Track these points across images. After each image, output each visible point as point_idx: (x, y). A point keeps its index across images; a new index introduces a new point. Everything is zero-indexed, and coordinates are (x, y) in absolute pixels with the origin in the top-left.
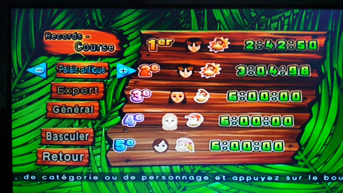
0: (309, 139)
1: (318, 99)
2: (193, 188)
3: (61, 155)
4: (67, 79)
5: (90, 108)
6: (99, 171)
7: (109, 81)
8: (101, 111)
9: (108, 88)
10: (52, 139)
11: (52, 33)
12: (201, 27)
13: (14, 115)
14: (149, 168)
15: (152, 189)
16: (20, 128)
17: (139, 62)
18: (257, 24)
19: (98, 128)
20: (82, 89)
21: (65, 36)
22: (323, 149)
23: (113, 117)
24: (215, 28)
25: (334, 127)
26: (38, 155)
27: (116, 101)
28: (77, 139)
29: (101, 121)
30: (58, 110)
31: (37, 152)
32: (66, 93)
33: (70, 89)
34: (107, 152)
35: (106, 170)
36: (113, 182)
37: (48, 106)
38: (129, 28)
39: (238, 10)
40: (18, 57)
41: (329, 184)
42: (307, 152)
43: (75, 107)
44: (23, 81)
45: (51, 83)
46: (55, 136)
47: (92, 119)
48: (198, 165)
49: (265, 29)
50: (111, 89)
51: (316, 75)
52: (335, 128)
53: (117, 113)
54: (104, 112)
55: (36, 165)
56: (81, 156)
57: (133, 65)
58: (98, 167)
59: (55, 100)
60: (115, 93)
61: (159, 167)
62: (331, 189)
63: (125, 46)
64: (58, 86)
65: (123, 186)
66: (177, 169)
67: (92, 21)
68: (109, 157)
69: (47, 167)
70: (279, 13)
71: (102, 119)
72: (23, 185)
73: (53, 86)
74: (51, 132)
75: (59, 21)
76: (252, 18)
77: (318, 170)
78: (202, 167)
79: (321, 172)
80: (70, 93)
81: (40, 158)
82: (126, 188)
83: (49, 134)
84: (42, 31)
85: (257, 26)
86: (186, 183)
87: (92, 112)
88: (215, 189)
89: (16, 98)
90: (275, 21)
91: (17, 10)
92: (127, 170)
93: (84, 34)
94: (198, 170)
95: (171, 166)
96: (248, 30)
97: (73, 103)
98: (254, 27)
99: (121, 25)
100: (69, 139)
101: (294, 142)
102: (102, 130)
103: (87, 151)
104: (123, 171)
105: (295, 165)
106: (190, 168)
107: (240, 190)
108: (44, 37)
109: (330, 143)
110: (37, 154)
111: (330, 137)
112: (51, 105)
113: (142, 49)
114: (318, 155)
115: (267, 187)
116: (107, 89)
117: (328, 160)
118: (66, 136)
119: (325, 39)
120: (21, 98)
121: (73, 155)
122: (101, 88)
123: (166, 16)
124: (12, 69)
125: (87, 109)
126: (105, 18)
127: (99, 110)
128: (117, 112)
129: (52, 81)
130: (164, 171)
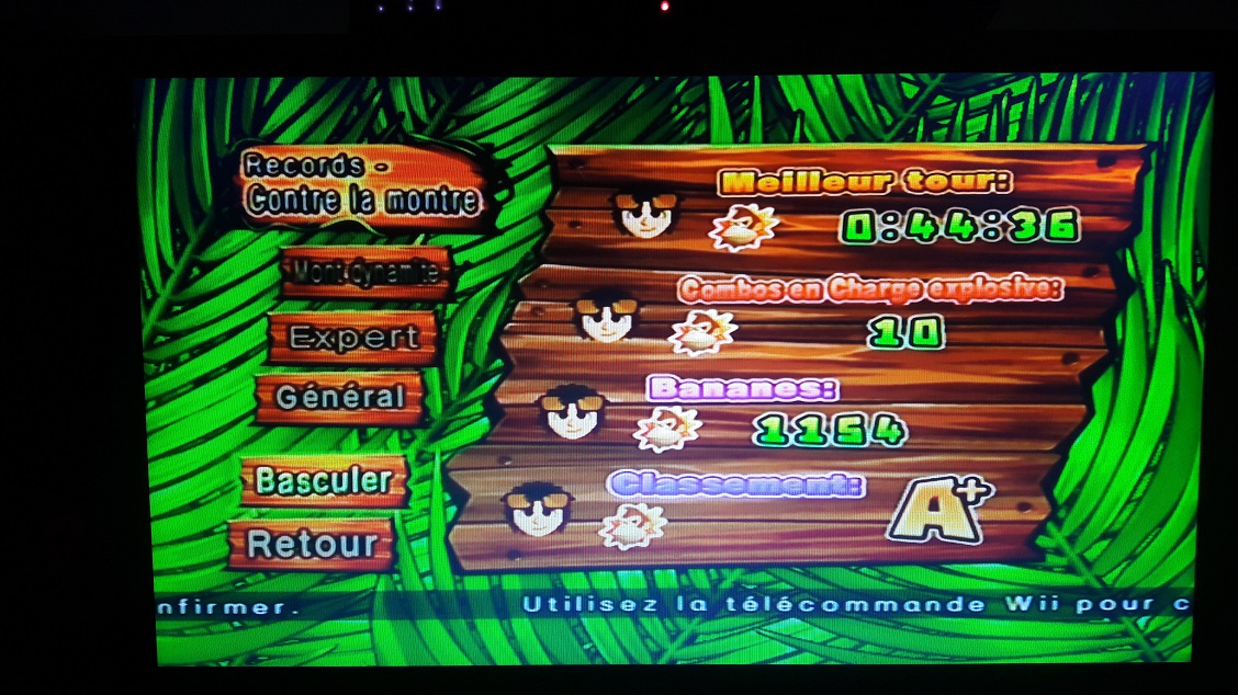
0: (1081, 485)
1: (1112, 358)
2: (716, 636)
3: (304, 538)
4: (318, 304)
5: (394, 391)
6: (424, 585)
7: (451, 308)
8: (428, 402)
9: (448, 328)
10: (276, 490)
11: (266, 156)
12: (743, 133)
13: (154, 418)
14: (582, 574)
15: (591, 641)
16: (175, 458)
17: (544, 246)
18: (922, 121)
19: (420, 454)
20: (366, 331)
21: (308, 164)
22: (1126, 514)
23: (467, 421)
24: (786, 135)
25: (1161, 447)
26: (233, 541)
27: (476, 369)
28: (355, 489)
29: (429, 431)
30: (293, 398)
31: (229, 530)
32: (318, 346)
33: (328, 333)
34: (449, 527)
35: (446, 581)
36: (469, 620)
37: (261, 388)
38: (510, 138)
39: (859, 77)
40: (160, 233)
41: (1142, 622)
42: (1076, 526)
43: (346, 388)
44: (179, 308)
45: (270, 313)
46: (285, 479)
47: (400, 427)
48: (732, 567)
49: (948, 139)
50: (460, 334)
51: (1106, 283)
52: (1163, 451)
53: (478, 407)
54: (436, 404)
55: (226, 569)
56: (369, 540)
57: (527, 254)
58: (422, 576)
59: (283, 368)
60: (470, 344)
61: (610, 573)
62: (1147, 638)
63: (500, 196)
64: (289, 325)
65: (502, 632)
66: (666, 580)
67: (395, 118)
68: (458, 544)
69: (261, 576)
70: (993, 84)
71: (434, 426)
72: (188, 632)
73: (275, 323)
74: (274, 468)
75: (286, 117)
76: (907, 103)
77: (1108, 580)
78: (746, 574)
79: (1117, 585)
80: (329, 346)
81: (241, 549)
82: (511, 637)
83: (265, 475)
84: (233, 149)
85: (921, 128)
86: (696, 620)
87: (400, 404)
88: (785, 639)
89: (158, 364)
90: (979, 112)
91: (153, 82)
92: (512, 583)
93: (372, 158)
94: (734, 582)
95: (648, 570)
96: (893, 140)
97: (340, 378)
98: (912, 130)
99: (488, 128)
100: (330, 490)
101: (1036, 494)
102: (434, 459)
103: (387, 526)
104: (500, 585)
105: (1034, 564)
106: (709, 575)
107: (863, 643)
108: (242, 167)
109: (1145, 498)
110: (229, 537)
111: (1148, 476)
112: (272, 385)
113: (553, 204)
114: (1110, 535)
115: (947, 634)
116: (446, 333)
117: (1139, 550)
118: (321, 480)
119: (1137, 169)
120: (174, 363)
121: (344, 539)
122: (428, 329)
123: (630, 100)
124: (143, 273)
125: (385, 395)
126: (435, 104)
127: (423, 398)
128: (480, 402)
129: (271, 309)
130: (624, 586)
